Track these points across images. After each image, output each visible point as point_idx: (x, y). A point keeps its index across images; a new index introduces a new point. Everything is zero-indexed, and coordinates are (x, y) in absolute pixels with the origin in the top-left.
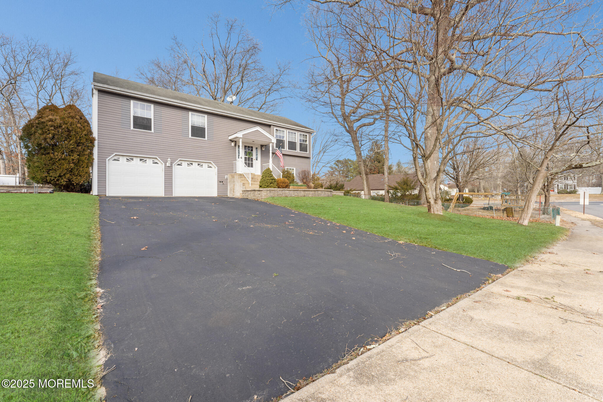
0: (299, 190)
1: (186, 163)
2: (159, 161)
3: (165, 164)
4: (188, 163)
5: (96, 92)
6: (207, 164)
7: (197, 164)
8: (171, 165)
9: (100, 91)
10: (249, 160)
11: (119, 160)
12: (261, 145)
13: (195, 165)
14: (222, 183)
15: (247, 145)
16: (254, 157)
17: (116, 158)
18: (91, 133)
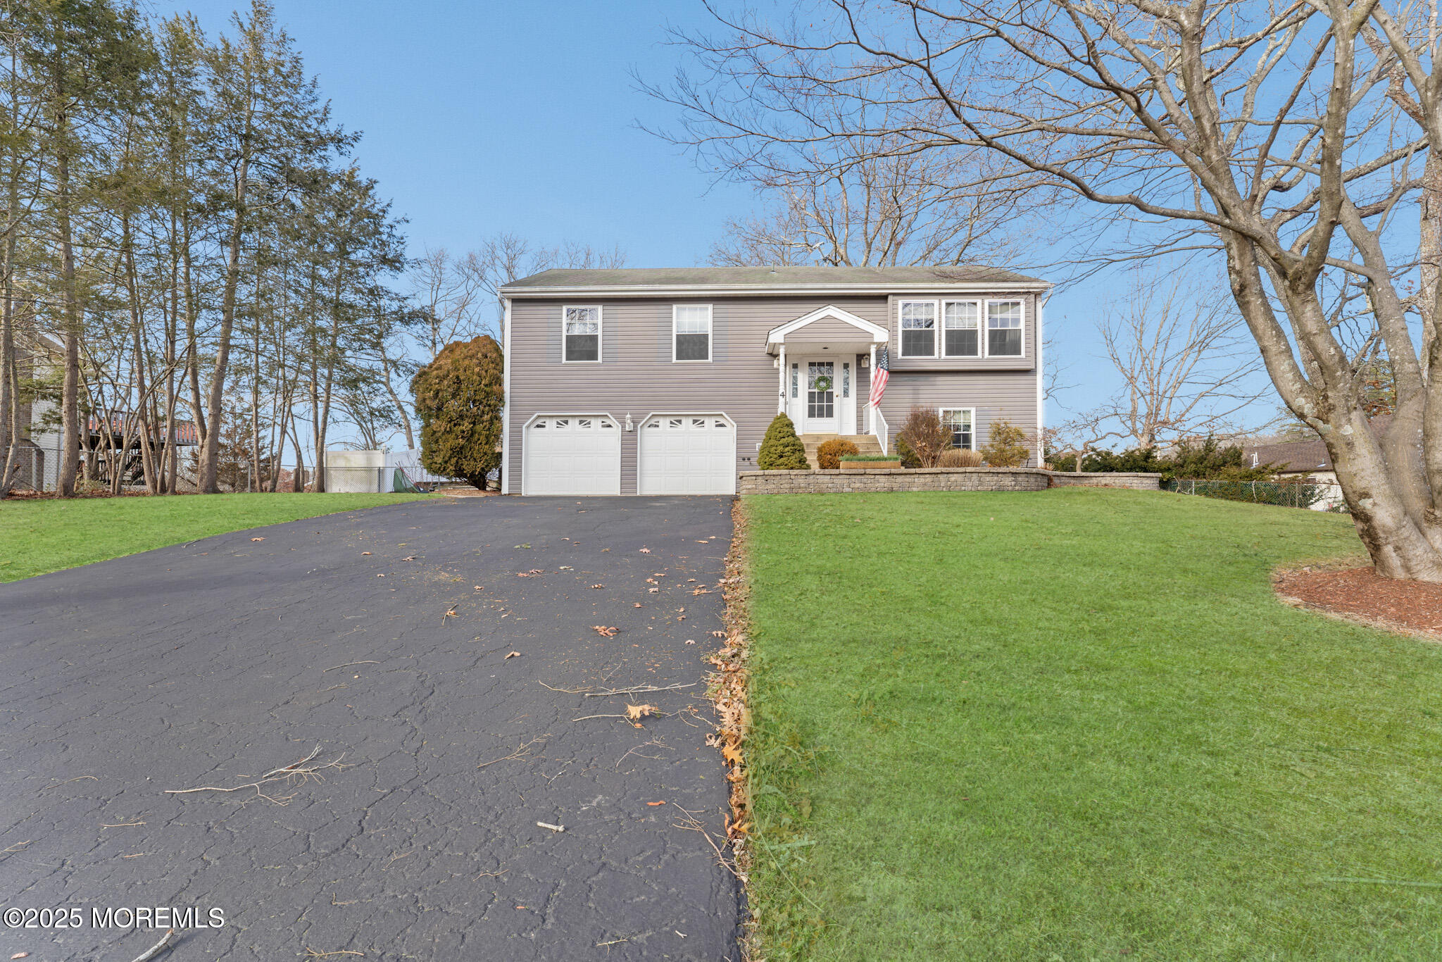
0: (868, 471)
1: (668, 420)
2: (612, 420)
3: (623, 427)
4: (672, 419)
5: (508, 304)
6: (713, 420)
7: (690, 420)
8: (635, 427)
9: (515, 301)
10: (821, 399)
11: (544, 426)
12: (858, 355)
13: (687, 422)
14: (747, 463)
15: (817, 360)
16: (837, 389)
17: (539, 422)
18: (498, 381)
